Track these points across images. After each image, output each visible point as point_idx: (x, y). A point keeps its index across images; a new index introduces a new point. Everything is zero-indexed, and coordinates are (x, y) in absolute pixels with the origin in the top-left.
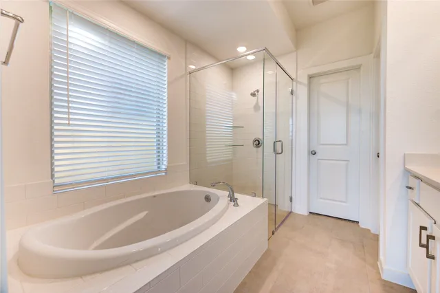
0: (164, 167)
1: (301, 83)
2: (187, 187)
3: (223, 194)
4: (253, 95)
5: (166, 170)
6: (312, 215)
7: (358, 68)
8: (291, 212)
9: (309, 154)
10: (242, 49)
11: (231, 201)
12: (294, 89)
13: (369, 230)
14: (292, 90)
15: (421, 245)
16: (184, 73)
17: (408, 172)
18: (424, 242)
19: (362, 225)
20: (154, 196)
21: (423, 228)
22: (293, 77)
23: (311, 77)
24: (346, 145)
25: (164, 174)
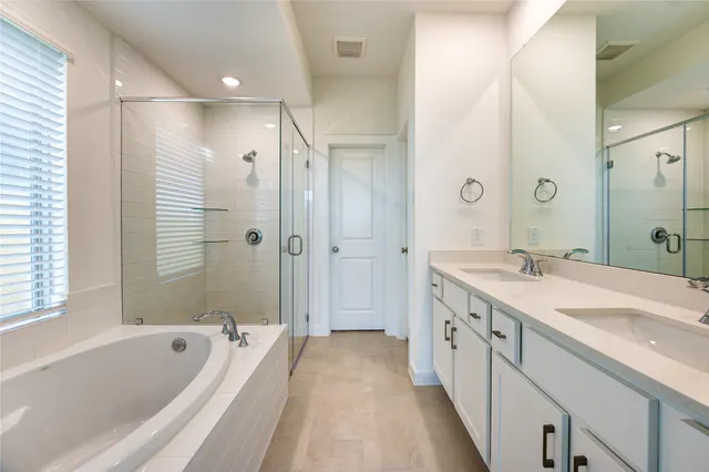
0: (56, 300)
1: (319, 153)
2: (118, 333)
3: (213, 331)
4: (248, 158)
5: (64, 304)
6: (335, 334)
7: (383, 147)
8: (308, 337)
9: (330, 254)
10: (231, 82)
11: (231, 339)
12: (311, 161)
13: (394, 337)
14: (308, 162)
15: (447, 339)
16: (107, 98)
17: (432, 270)
18: (449, 335)
19: (388, 333)
20: (45, 368)
21: (447, 322)
22: (309, 143)
23: (331, 148)
24: (371, 238)
25: (57, 314)
